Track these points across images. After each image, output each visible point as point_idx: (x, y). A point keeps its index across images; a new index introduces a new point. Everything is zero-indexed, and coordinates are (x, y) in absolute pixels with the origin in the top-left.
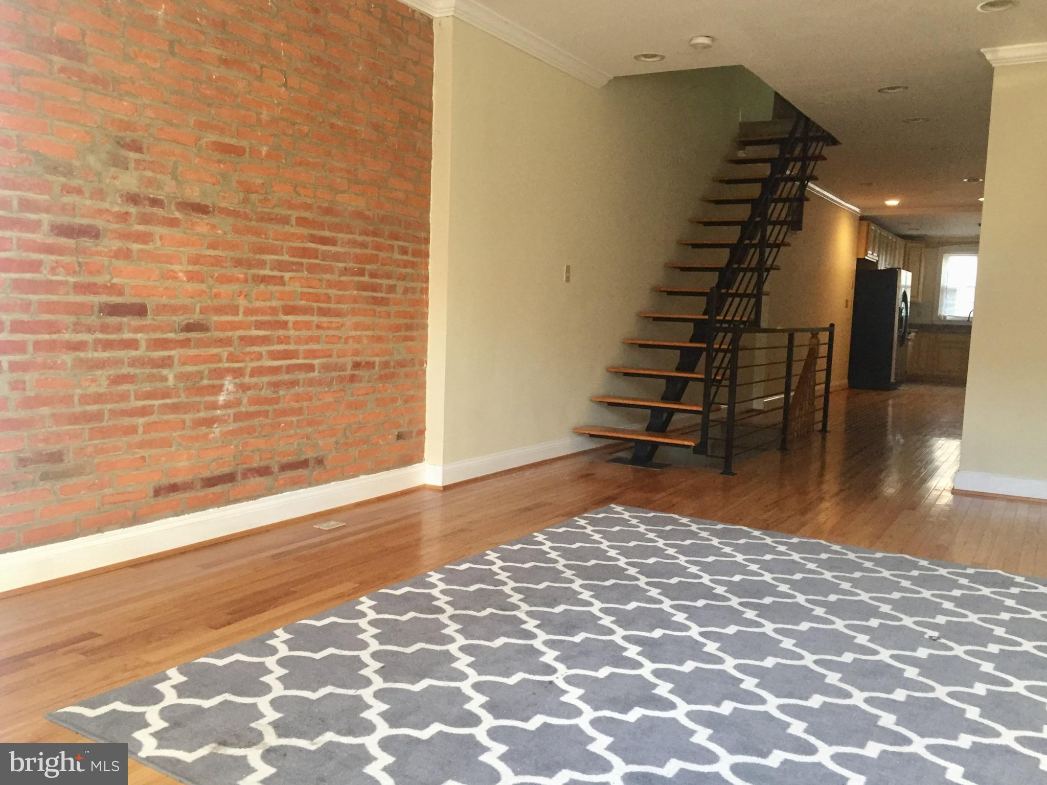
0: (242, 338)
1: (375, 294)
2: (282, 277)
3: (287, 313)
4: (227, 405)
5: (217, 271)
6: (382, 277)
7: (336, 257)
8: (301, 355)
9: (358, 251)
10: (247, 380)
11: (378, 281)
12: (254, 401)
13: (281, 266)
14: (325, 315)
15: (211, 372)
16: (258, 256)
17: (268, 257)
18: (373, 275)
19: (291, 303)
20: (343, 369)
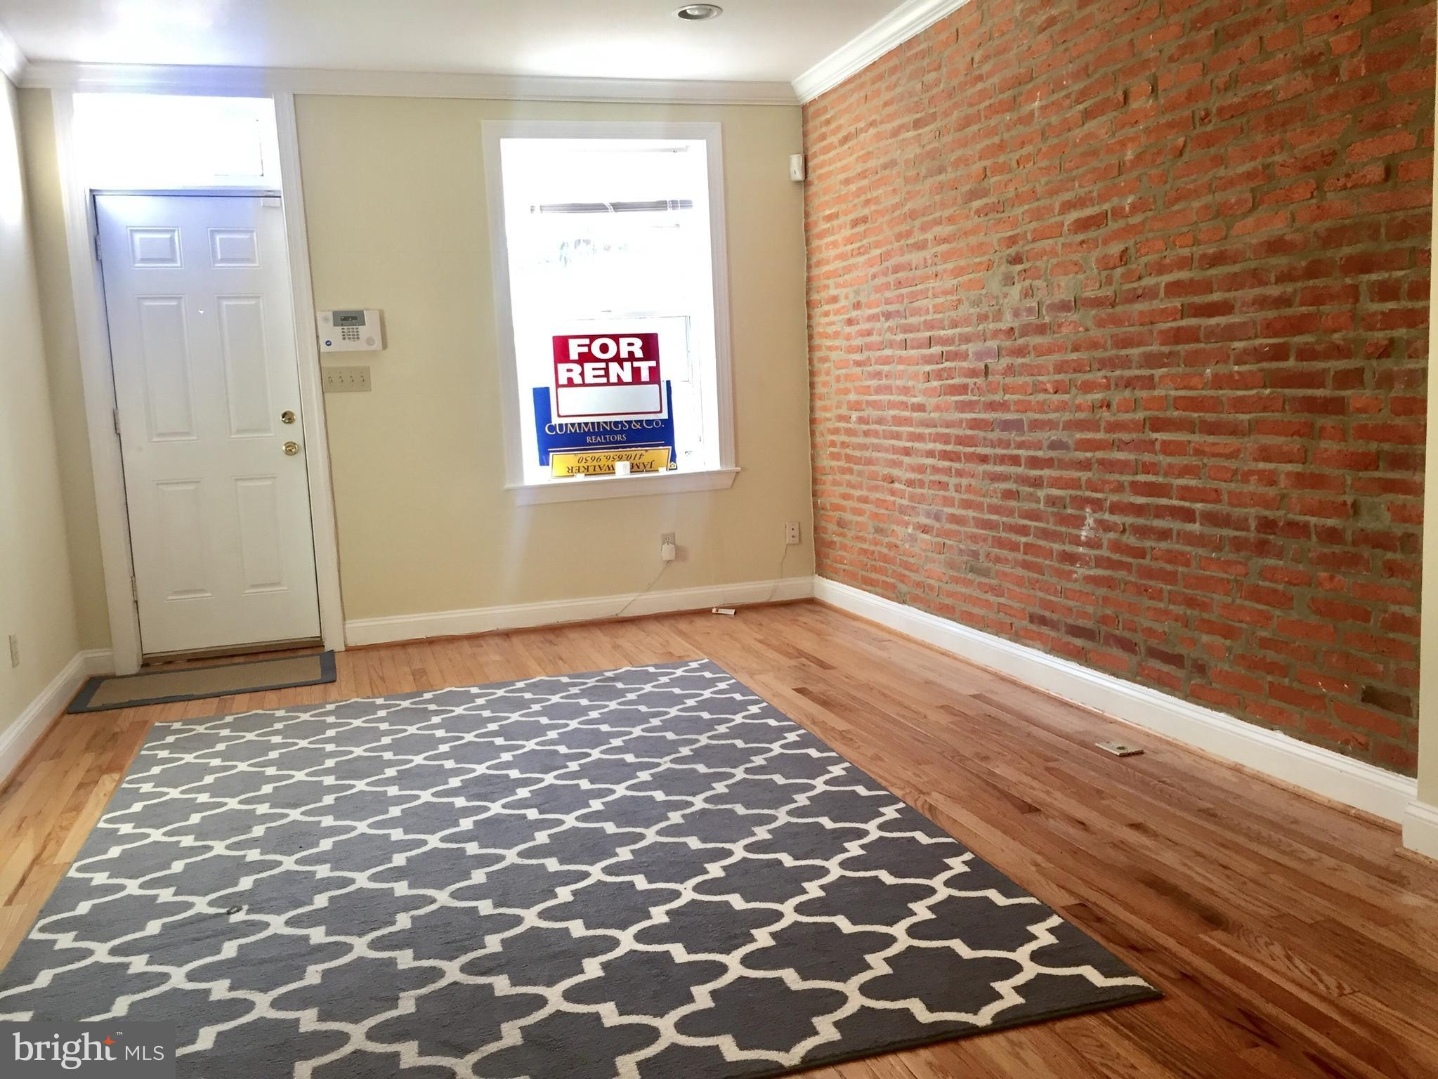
0: (1102, 462)
1: (1309, 392)
2: (1151, 377)
3: (1155, 429)
4: (1089, 544)
5: (1081, 378)
6: (1327, 356)
7: (1230, 333)
8: (1174, 493)
9: (1271, 314)
10: (1107, 516)
11: (1319, 365)
12: (1116, 547)
13: (1151, 361)
14: (1210, 433)
15: (1074, 499)
16: (1123, 352)
17: (1135, 352)
18: (1305, 354)
19: (1160, 414)
20: (1241, 524)
